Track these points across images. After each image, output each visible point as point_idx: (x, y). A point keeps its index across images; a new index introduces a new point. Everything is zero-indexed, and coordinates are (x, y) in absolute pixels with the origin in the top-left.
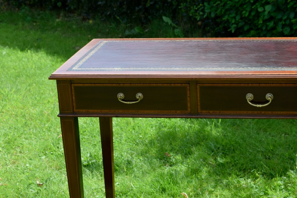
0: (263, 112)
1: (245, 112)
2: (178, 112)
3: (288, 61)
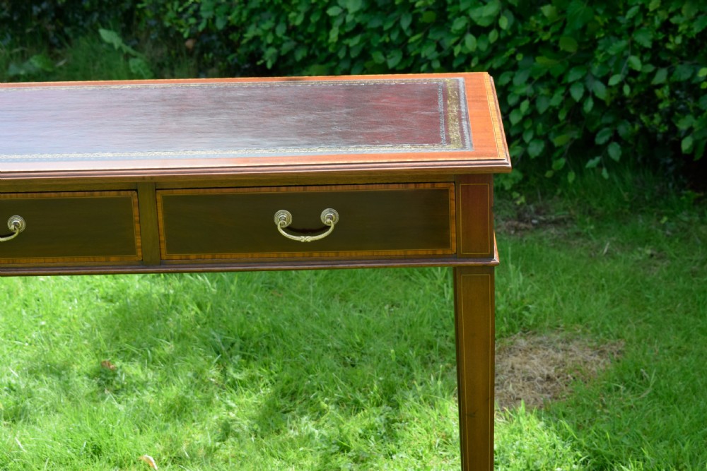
0: (316, 254)
1: (274, 255)
2: (113, 259)
3: (375, 131)
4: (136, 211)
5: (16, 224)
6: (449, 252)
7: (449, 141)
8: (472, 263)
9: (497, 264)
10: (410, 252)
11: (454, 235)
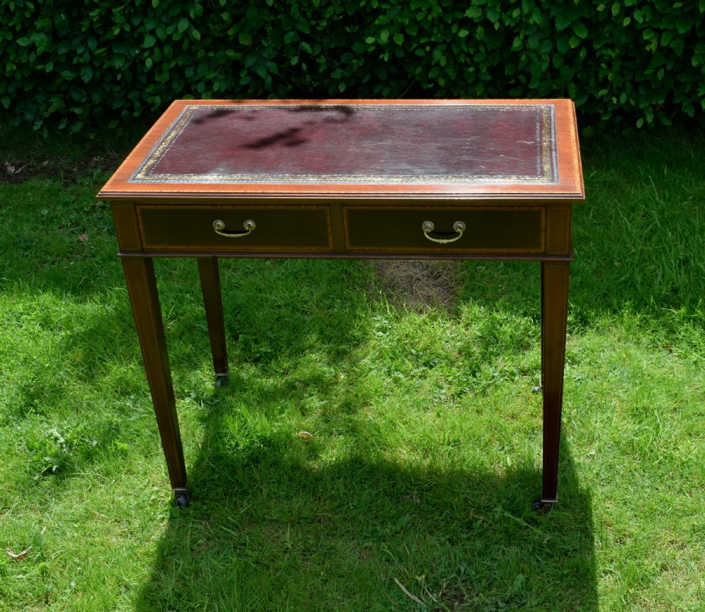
1: (421, 250)
3: (492, 161)
4: (329, 219)
5: (249, 225)
6: (540, 251)
7: (543, 173)
10: (513, 251)
11: (543, 240)
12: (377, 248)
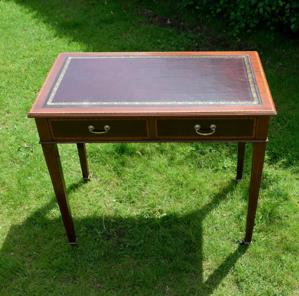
2: (140, 138)
4: (147, 124)
5: (107, 128)
6: (252, 138)
7: (253, 99)
8: (260, 141)
9: (268, 142)
11: (254, 133)
12: (171, 137)
